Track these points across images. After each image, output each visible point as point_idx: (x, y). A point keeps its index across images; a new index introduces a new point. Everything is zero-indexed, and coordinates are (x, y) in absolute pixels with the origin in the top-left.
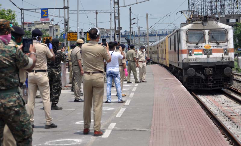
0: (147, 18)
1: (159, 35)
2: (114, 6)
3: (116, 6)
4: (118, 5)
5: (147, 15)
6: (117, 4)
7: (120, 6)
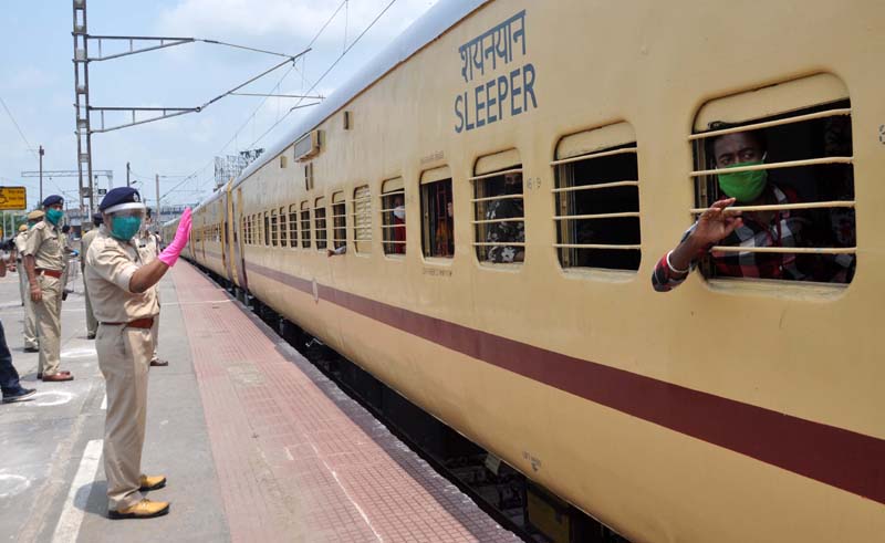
0: (157, 181)
1: (175, 213)
2: (78, 128)
3: (84, 130)
4: (88, 127)
5: (157, 177)
6: (84, 125)
7: (91, 129)
